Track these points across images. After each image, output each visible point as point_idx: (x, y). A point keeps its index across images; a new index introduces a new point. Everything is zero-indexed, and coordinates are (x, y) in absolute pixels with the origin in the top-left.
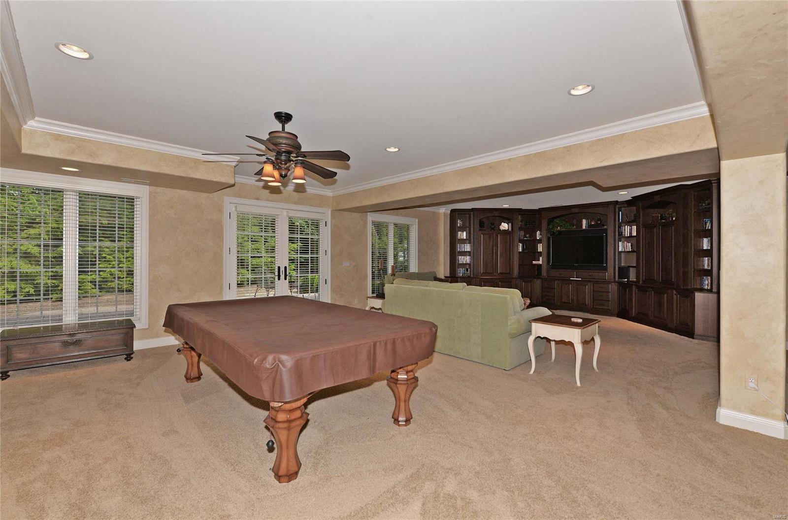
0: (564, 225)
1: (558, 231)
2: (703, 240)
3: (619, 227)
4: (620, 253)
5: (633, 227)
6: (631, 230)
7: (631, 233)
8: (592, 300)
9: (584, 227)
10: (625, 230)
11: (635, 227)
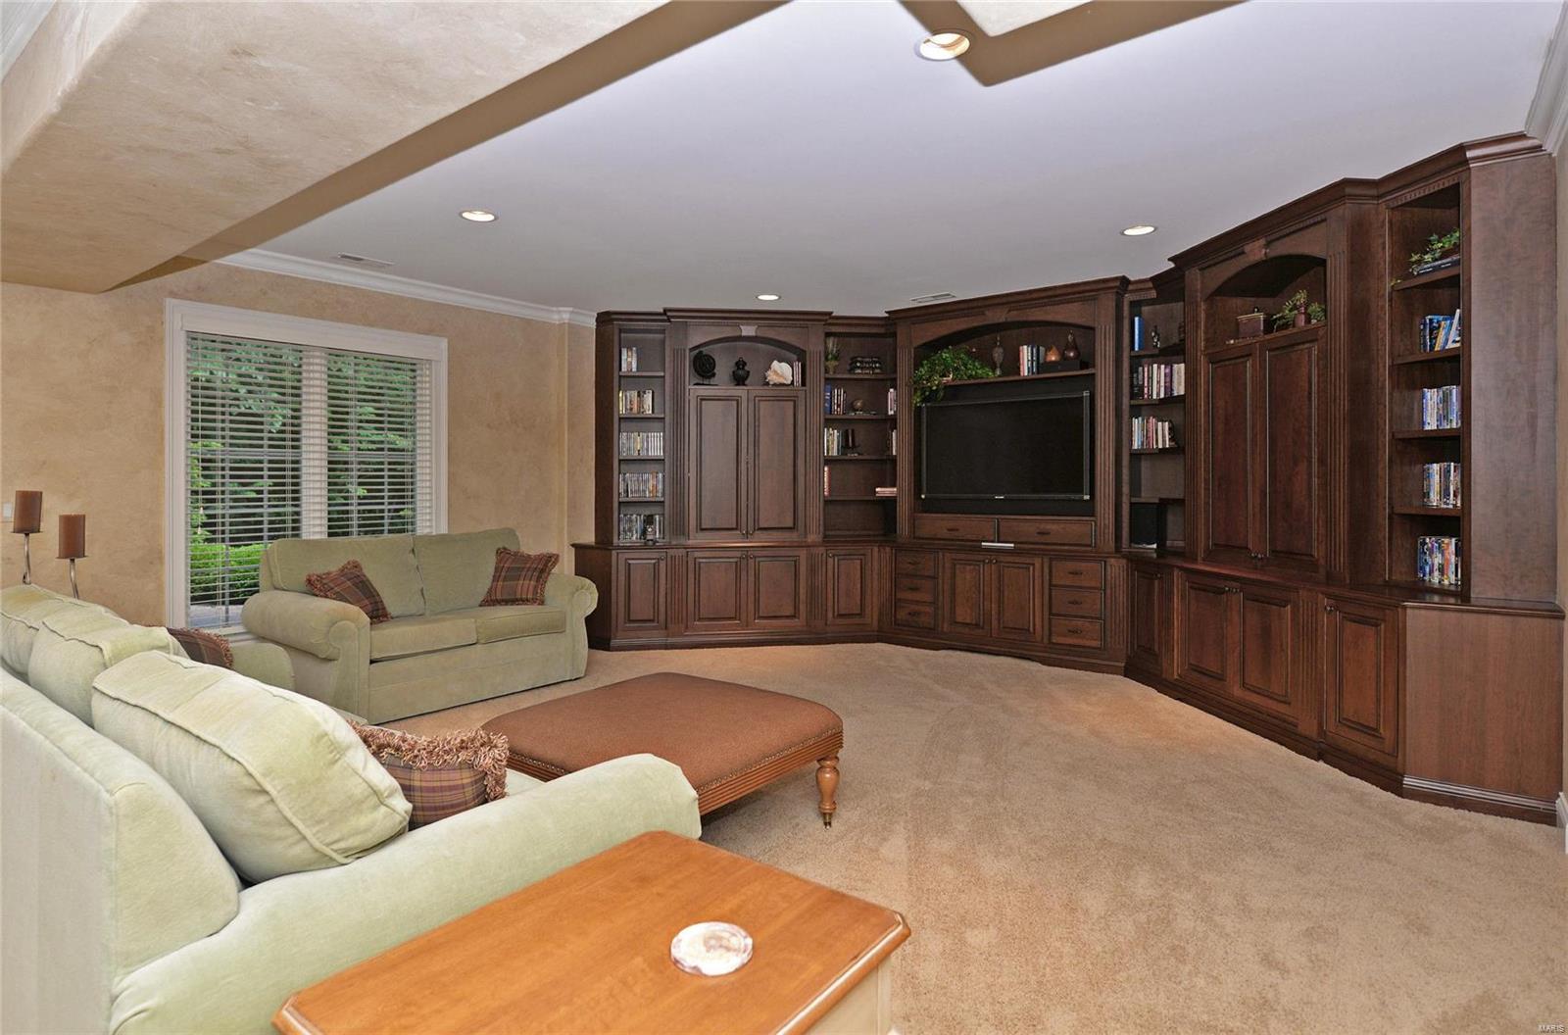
0: (965, 365)
1: (947, 387)
2: (1423, 396)
3: (1133, 370)
4: (1136, 456)
5: (1175, 366)
6: (1170, 376)
7: (1169, 388)
8: (1046, 616)
9: (1025, 372)
10: (1151, 378)
11: (1182, 366)
